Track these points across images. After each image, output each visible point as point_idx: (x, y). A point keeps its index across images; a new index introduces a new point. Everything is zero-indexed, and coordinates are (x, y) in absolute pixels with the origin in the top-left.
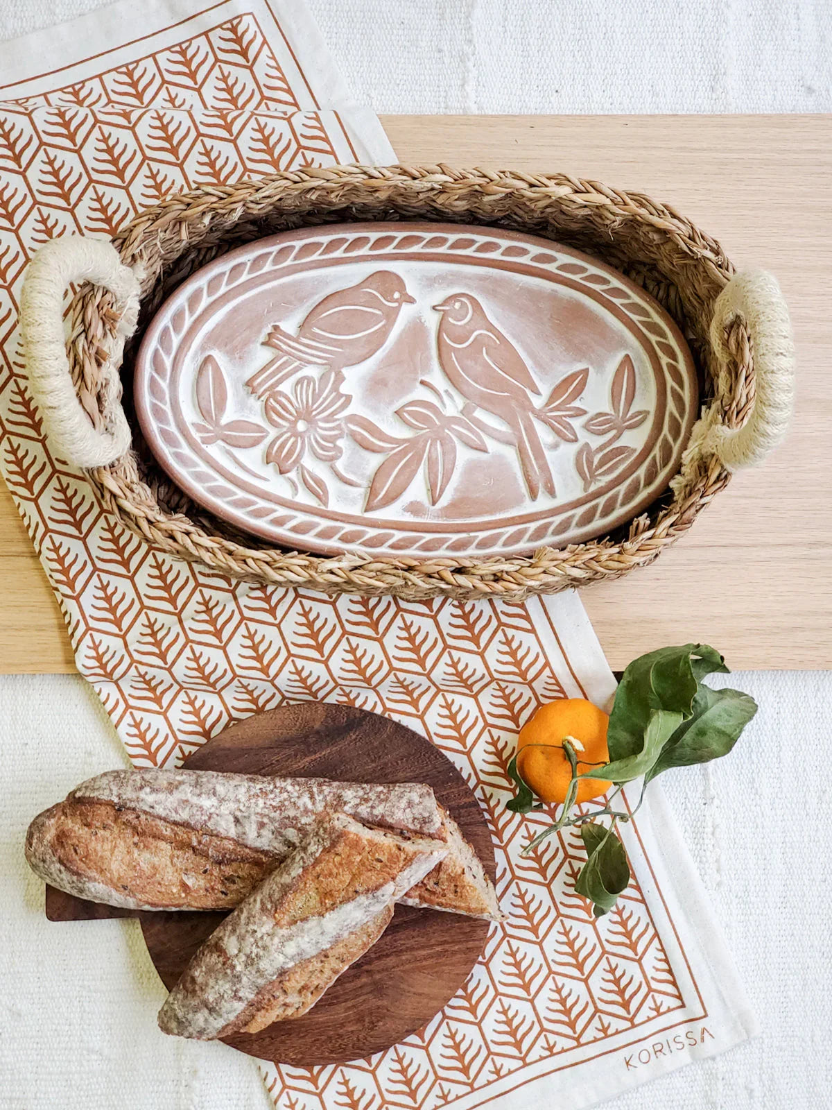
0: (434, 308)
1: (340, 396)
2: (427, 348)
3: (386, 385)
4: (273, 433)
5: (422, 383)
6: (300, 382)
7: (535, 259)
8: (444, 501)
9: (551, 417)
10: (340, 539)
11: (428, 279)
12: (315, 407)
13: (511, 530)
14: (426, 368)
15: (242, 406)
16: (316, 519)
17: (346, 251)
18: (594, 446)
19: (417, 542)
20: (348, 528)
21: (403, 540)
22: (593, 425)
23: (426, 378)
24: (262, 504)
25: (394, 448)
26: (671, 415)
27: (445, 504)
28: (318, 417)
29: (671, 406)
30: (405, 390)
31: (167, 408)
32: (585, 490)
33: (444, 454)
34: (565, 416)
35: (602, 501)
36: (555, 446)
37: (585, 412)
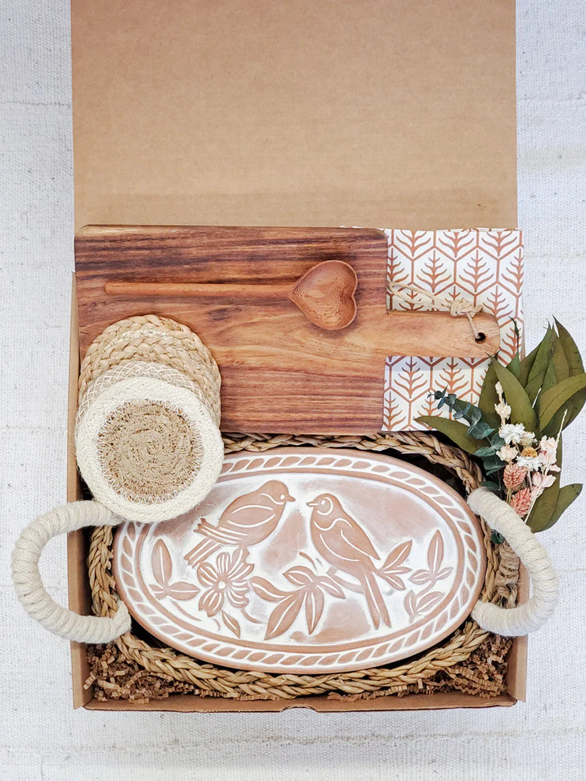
0: (308, 504)
1: (246, 565)
2: (304, 531)
3: (277, 556)
4: (204, 590)
5: (301, 554)
6: (220, 556)
7: (374, 469)
8: (317, 632)
9: (387, 574)
10: (248, 659)
11: (303, 484)
12: (230, 572)
13: (362, 650)
14: (303, 544)
15: (182, 571)
16: (232, 646)
17: (248, 468)
18: (416, 592)
19: (299, 659)
20: (254, 651)
21: (290, 658)
22: (415, 578)
23: (302, 551)
24: (197, 637)
25: (283, 599)
26: (468, 570)
27: (318, 633)
28: (232, 579)
29: (467, 564)
30: (290, 559)
31: (134, 575)
32: (411, 621)
33: (316, 601)
34: (396, 573)
35: (422, 629)
36: (390, 593)
37: (410, 570)
